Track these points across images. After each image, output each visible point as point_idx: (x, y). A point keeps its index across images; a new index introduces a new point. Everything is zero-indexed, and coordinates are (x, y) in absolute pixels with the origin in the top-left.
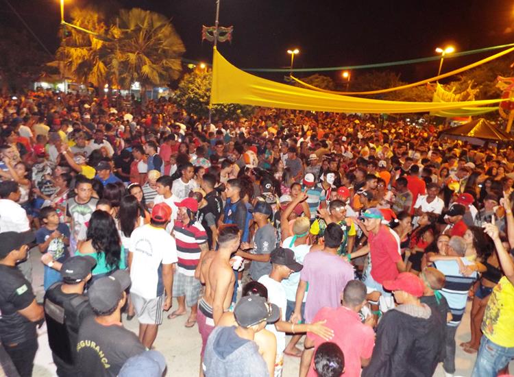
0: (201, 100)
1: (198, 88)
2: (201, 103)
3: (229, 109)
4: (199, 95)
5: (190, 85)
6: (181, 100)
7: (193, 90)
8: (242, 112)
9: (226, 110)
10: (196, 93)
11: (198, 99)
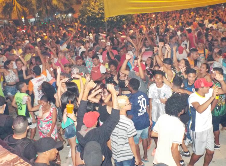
0: (97, 16)
1: (93, 9)
2: (97, 19)
3: (117, 19)
4: (95, 13)
5: (88, 8)
6: (83, 19)
7: (90, 11)
8: (126, 20)
9: (115, 20)
10: (93, 13)
11: (94, 16)
